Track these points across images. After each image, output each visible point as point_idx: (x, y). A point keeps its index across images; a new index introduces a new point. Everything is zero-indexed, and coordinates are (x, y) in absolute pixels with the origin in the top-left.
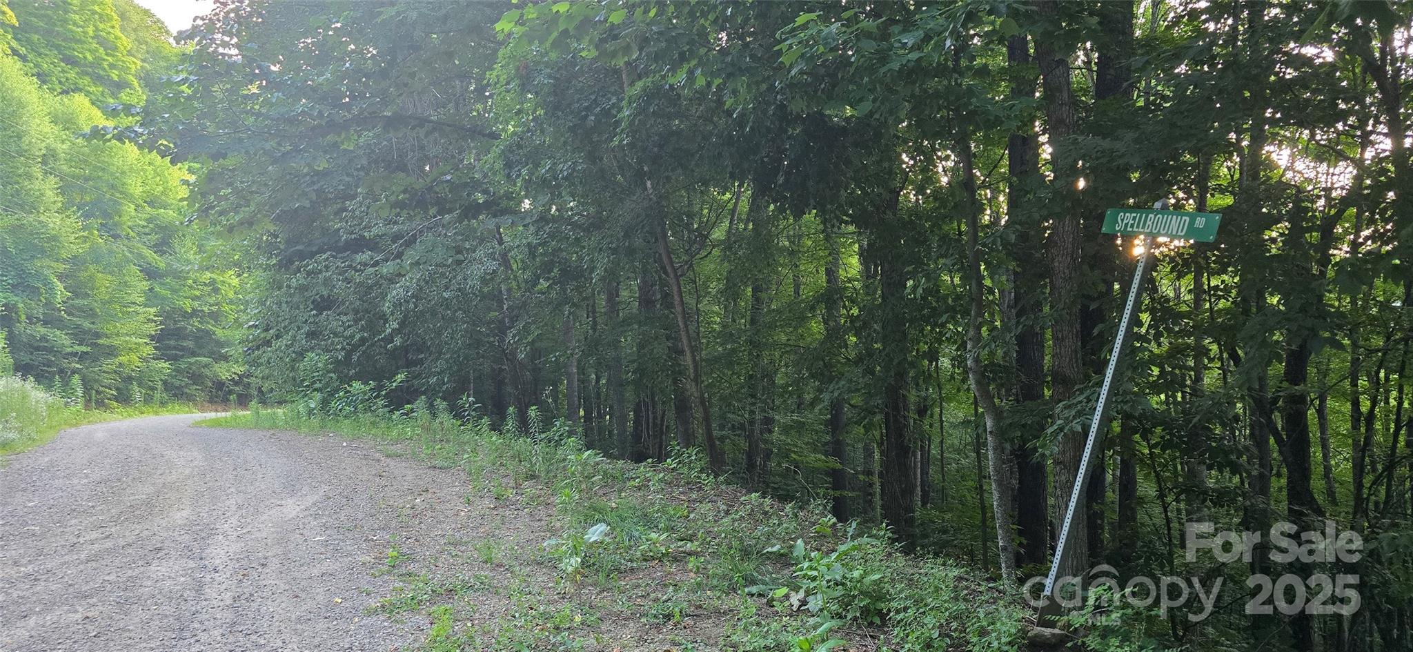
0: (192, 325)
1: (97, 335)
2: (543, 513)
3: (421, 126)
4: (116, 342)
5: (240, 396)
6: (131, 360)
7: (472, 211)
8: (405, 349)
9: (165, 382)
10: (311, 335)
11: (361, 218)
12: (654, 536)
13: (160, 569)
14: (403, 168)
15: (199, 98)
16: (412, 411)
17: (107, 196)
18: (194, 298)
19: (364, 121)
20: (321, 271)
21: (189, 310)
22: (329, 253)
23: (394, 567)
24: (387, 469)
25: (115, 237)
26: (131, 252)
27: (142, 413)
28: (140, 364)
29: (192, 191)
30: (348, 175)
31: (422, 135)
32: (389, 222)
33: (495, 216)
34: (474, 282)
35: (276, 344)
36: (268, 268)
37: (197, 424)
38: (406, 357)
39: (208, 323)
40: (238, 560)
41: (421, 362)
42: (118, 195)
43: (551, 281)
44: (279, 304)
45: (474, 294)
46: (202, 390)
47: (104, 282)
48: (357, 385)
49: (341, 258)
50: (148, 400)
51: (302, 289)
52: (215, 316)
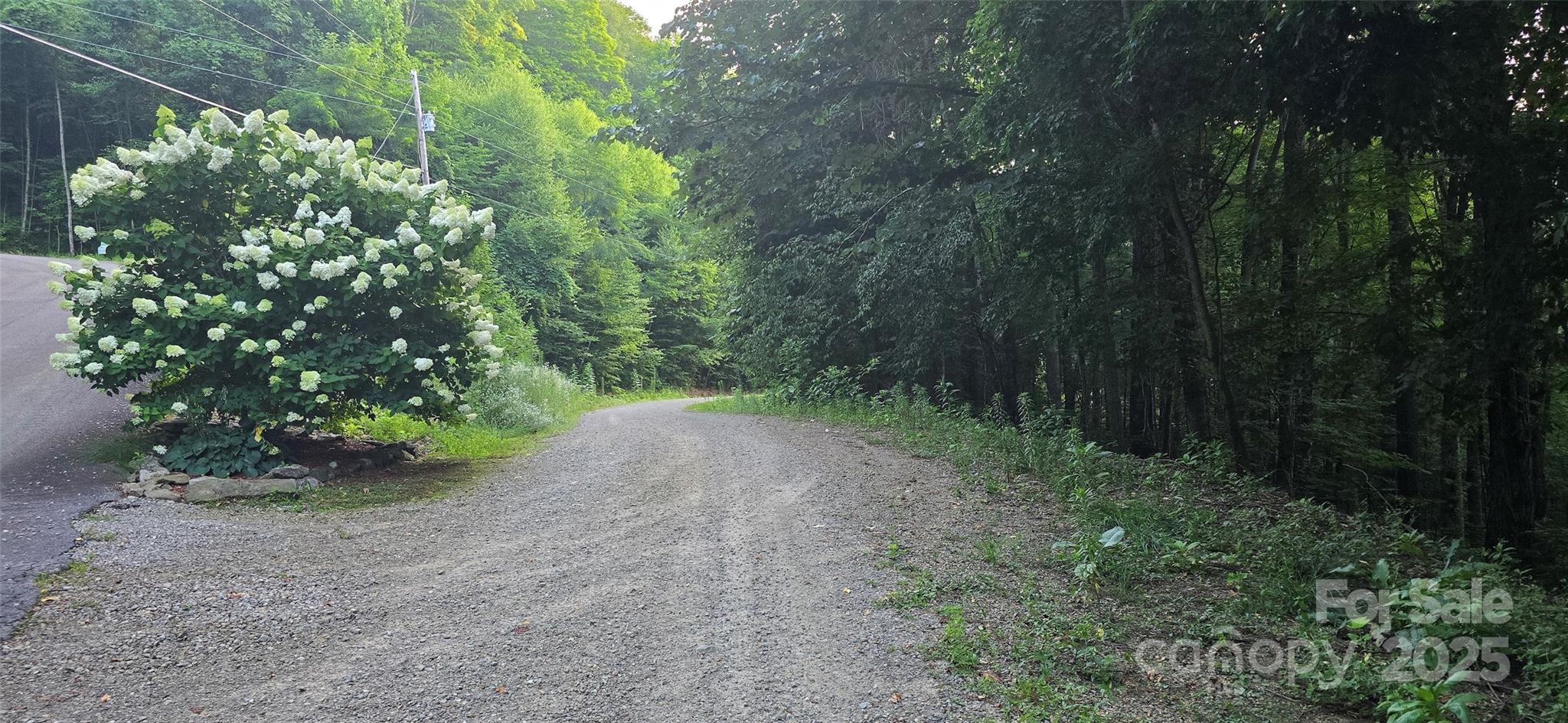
0: (679, 314)
1: (603, 326)
2: (1041, 511)
3: (892, 91)
4: (618, 332)
5: (726, 382)
6: (631, 348)
7: (946, 178)
8: (875, 332)
9: (659, 368)
10: (788, 320)
11: (831, 197)
12: (1179, 544)
13: (685, 549)
14: (869, 139)
15: (686, 90)
16: (888, 395)
17: (605, 194)
18: (680, 288)
19: (833, 94)
20: (794, 255)
21: (676, 299)
22: (801, 236)
23: (894, 559)
24: (871, 457)
25: (613, 232)
26: (626, 246)
27: (642, 398)
28: (638, 352)
29: (682, 184)
30: (817, 153)
31: (892, 101)
32: (859, 199)
33: (970, 182)
34: (947, 256)
35: (756, 330)
36: (745, 255)
37: (690, 409)
38: (876, 342)
39: (692, 311)
40: (750, 543)
41: (893, 345)
42: (613, 192)
43: (1032, 251)
44: (757, 291)
45: (947, 269)
46: (690, 376)
47: (606, 275)
48: (833, 371)
49: (813, 240)
50: (646, 386)
51: (778, 273)
52: (698, 304)
